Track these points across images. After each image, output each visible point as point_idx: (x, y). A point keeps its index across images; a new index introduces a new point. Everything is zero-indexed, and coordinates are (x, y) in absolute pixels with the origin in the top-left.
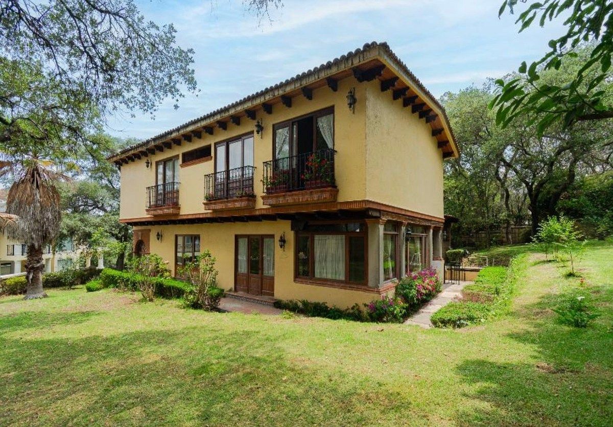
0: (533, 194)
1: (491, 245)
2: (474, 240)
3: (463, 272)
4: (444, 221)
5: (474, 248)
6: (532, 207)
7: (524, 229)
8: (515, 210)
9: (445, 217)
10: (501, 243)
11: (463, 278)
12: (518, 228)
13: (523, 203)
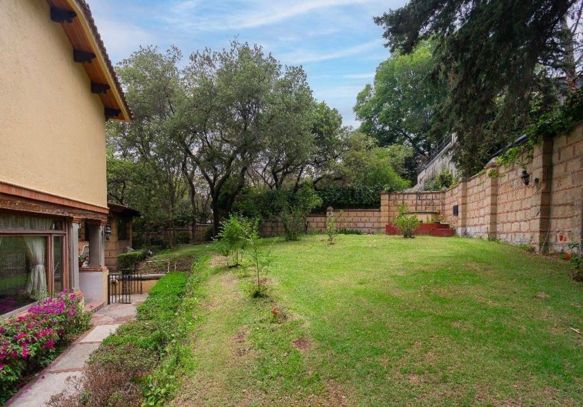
0: (214, 193)
1: (177, 243)
2: (162, 238)
3: (139, 282)
4: (107, 212)
5: (160, 246)
6: (214, 205)
7: (207, 227)
8: (200, 209)
9: (109, 205)
10: (186, 241)
11: (140, 290)
12: (202, 226)
13: (207, 202)
